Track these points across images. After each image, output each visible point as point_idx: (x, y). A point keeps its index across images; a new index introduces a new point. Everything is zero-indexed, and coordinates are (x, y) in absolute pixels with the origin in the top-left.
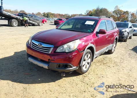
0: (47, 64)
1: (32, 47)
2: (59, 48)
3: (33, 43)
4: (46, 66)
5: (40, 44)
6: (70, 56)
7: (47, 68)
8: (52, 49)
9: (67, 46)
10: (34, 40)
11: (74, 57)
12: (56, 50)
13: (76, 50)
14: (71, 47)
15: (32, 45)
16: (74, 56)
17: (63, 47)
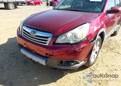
0: (44, 60)
1: (24, 35)
2: (60, 37)
3: (24, 30)
4: (43, 62)
5: (33, 31)
6: (77, 50)
7: (45, 65)
8: (49, 39)
9: (71, 35)
10: (26, 26)
11: (82, 50)
12: (55, 41)
13: (85, 39)
14: (78, 36)
15: (24, 33)
16: (83, 48)
17: (66, 35)
